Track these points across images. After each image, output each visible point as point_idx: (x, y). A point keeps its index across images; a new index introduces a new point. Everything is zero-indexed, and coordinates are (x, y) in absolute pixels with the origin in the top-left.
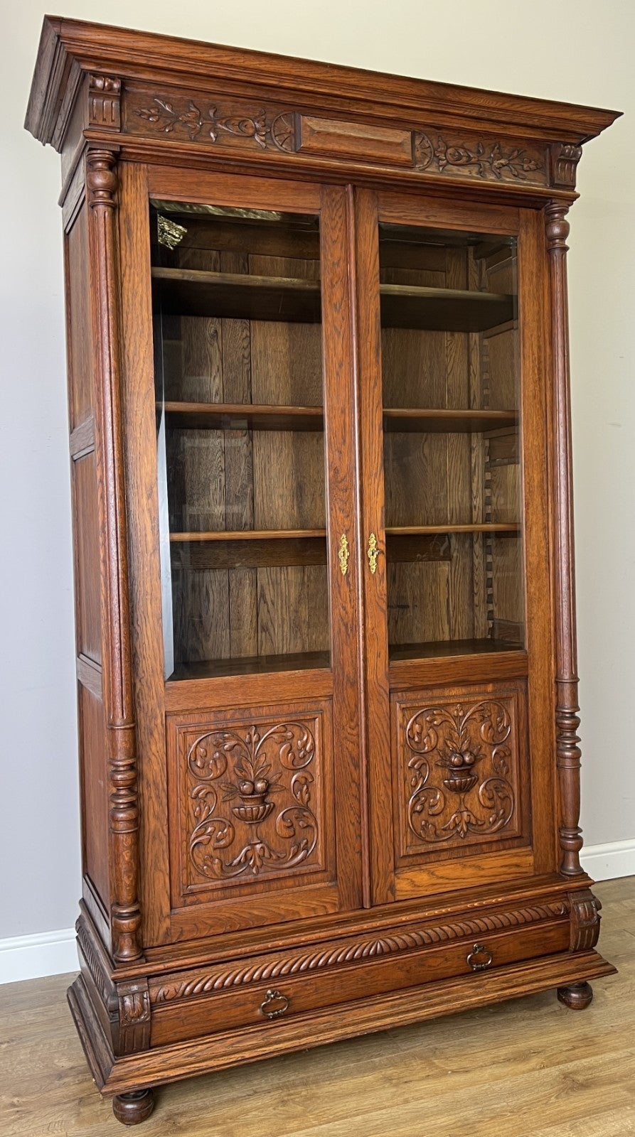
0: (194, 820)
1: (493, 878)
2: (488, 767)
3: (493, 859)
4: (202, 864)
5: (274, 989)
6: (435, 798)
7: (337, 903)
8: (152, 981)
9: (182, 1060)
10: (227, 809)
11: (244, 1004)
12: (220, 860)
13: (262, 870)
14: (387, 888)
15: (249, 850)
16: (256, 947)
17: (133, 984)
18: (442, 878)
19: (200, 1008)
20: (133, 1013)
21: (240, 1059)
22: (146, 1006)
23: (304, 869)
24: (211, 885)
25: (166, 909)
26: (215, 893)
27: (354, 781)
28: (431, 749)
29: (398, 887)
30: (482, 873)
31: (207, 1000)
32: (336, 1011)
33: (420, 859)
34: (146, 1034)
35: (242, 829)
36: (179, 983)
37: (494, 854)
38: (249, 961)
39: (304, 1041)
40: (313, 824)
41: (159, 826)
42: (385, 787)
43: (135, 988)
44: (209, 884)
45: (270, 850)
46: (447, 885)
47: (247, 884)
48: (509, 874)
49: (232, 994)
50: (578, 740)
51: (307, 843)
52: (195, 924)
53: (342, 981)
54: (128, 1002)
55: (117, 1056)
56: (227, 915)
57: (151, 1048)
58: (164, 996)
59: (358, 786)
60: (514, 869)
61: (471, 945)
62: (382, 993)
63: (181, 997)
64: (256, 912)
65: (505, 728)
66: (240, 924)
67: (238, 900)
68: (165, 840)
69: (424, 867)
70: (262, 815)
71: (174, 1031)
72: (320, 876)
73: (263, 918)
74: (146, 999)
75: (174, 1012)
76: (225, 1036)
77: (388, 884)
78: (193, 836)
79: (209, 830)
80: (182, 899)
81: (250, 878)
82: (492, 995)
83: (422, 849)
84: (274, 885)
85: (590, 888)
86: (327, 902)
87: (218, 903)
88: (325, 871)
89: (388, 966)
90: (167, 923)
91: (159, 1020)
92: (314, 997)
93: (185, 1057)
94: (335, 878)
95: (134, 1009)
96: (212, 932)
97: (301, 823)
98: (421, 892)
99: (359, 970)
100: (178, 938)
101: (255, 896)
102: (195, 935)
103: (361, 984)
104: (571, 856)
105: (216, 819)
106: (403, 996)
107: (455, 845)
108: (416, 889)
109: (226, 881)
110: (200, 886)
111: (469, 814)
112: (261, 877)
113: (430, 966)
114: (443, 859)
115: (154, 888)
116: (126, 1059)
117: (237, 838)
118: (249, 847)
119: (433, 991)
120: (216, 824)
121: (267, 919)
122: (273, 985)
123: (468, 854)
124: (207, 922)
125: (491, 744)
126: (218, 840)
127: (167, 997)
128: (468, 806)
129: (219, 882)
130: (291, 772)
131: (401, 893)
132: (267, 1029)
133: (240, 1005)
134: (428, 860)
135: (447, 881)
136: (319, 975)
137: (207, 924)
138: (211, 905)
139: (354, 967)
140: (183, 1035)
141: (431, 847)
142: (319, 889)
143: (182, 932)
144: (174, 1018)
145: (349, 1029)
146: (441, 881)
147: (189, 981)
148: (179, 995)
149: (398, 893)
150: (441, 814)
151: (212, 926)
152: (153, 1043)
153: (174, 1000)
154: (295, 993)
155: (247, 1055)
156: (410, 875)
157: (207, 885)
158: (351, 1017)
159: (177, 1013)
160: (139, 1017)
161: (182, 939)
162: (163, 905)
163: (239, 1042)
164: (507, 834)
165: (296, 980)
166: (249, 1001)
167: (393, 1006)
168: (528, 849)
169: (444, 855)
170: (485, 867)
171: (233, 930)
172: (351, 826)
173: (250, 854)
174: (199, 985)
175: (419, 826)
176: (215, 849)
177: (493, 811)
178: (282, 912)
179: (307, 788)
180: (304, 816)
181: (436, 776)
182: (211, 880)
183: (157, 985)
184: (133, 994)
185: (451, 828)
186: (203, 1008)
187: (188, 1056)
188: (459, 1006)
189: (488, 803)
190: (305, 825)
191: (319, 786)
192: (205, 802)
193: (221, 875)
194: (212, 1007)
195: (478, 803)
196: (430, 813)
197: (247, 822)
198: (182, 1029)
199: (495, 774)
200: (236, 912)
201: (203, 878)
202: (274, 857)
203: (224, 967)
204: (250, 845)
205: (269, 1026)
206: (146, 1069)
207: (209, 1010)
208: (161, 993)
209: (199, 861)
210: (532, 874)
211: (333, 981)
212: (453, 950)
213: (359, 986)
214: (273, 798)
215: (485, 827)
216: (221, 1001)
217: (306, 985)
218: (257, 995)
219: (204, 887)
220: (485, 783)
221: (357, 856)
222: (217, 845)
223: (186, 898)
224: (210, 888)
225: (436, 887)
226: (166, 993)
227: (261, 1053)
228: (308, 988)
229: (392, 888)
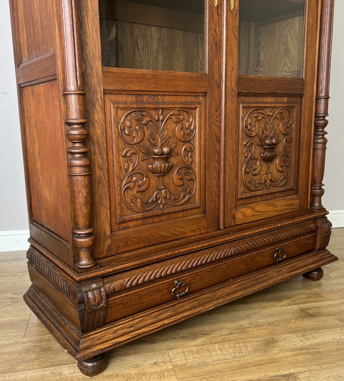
0: (124, 172)
1: (280, 212)
2: (281, 148)
3: (281, 201)
4: (130, 202)
5: (178, 280)
6: (256, 164)
7: (206, 226)
8: (106, 280)
9: (126, 330)
10: (145, 165)
11: (162, 291)
12: (141, 199)
13: (165, 207)
14: (231, 217)
15: (158, 193)
16: (169, 254)
17: (93, 283)
18: (258, 211)
19: (136, 295)
20: (95, 302)
21: (162, 325)
22: (103, 297)
23: (189, 206)
24: (136, 216)
25: (108, 233)
26: (138, 221)
27: (216, 151)
28: (256, 134)
29: (237, 217)
30: (276, 209)
31: (141, 289)
32: (211, 290)
33: (247, 201)
34: (103, 316)
35: (154, 180)
36: (123, 280)
37: (282, 198)
38: (163, 263)
39: (197, 310)
40: (194, 178)
41: (102, 175)
42: (232, 156)
43: (94, 286)
44: (135, 215)
45: (170, 193)
46: (260, 216)
47: (158, 216)
48: (288, 210)
49: (155, 285)
50: (326, 133)
51: (190, 190)
52: (126, 242)
53: (214, 272)
54: (90, 295)
55: (83, 333)
56: (146, 235)
57: (105, 325)
58: (114, 289)
59: (219, 154)
60: (290, 207)
61: (275, 249)
62: (233, 278)
63: (124, 289)
64: (162, 233)
65: (291, 125)
66: (153, 241)
67: (152, 225)
68: (106, 184)
69: (249, 205)
70: (167, 170)
71: (120, 312)
72: (197, 211)
73: (166, 237)
74: (103, 292)
75: (120, 300)
76: (151, 312)
77: (232, 215)
78: (124, 182)
79: (134, 179)
80: (117, 226)
81: (159, 212)
82: (287, 275)
83: (249, 195)
84: (172, 216)
85: (326, 216)
86: (201, 226)
87: (140, 228)
88: (199, 207)
89: (237, 262)
90: (109, 242)
91: (110, 306)
92: (200, 283)
93: (128, 328)
94: (204, 212)
95: (95, 300)
96: (136, 247)
97: (187, 177)
98: (247, 220)
99: (222, 265)
100: (116, 252)
101: (161, 223)
102: (127, 249)
103: (224, 273)
104: (317, 199)
105: (138, 172)
106: (244, 279)
107: (264, 193)
108: (245, 218)
109: (144, 214)
110: (129, 216)
111: (272, 175)
112: (166, 211)
113: (256, 261)
114: (258, 201)
115: (100, 218)
116: (89, 334)
117: (151, 186)
118: (158, 192)
119: (259, 276)
120: (138, 175)
121: (169, 237)
122: (178, 277)
123: (269, 198)
124: (134, 240)
125: (283, 134)
126: (140, 186)
127: (116, 290)
128: (271, 171)
129: (141, 214)
130: (182, 143)
131: (238, 221)
132: (175, 305)
133: (159, 292)
134: (251, 202)
135: (260, 213)
136: (203, 269)
137: (134, 241)
138: (136, 229)
139: (221, 264)
140: (125, 314)
141: (253, 194)
142: (197, 218)
143: (118, 247)
144: (120, 304)
145: (221, 300)
146: (257, 213)
147: (129, 278)
148: (123, 288)
149: (237, 220)
150: (258, 175)
151: (137, 243)
152: (107, 321)
153: (120, 291)
154: (190, 281)
155: (166, 322)
156: (242, 210)
157: (133, 216)
158: (219, 293)
159: (121, 301)
160: (99, 304)
161: (119, 252)
162: (106, 230)
163: (160, 315)
164: (288, 187)
165: (191, 273)
166: (165, 288)
167: (240, 285)
168: (296, 196)
169: (258, 199)
170: (278, 206)
171: (149, 244)
172: (214, 180)
173: (158, 196)
174: (136, 281)
175: (248, 181)
176: (138, 192)
177: (282, 174)
178: (177, 233)
179: (191, 155)
180: (189, 172)
181: (256, 151)
182: (136, 213)
183: (108, 283)
184: (93, 290)
185: (263, 183)
186: (138, 295)
187: (130, 327)
188: (273, 282)
189: (281, 169)
190: (190, 178)
191: (197, 154)
192: (131, 159)
193: (142, 210)
194: (143, 294)
195: (275, 169)
196: (253, 173)
197: (156, 175)
198: (124, 310)
199: (284, 152)
200: (150, 233)
201: (130, 211)
202: (172, 198)
203: (149, 267)
204: (159, 190)
205: (175, 303)
206: (104, 339)
207: (141, 296)
208: (112, 286)
209: (128, 200)
210: (298, 210)
211: (209, 273)
212: (268, 251)
213: (223, 275)
214: (174, 160)
215: (278, 183)
216: (148, 290)
217: (196, 276)
218: (169, 284)
219: (131, 217)
220: (280, 157)
221: (217, 198)
222: (138, 189)
223: (120, 225)
224: (135, 218)
225: (254, 217)
226: (115, 287)
227: (174, 320)
228: (197, 277)
229: (234, 217)
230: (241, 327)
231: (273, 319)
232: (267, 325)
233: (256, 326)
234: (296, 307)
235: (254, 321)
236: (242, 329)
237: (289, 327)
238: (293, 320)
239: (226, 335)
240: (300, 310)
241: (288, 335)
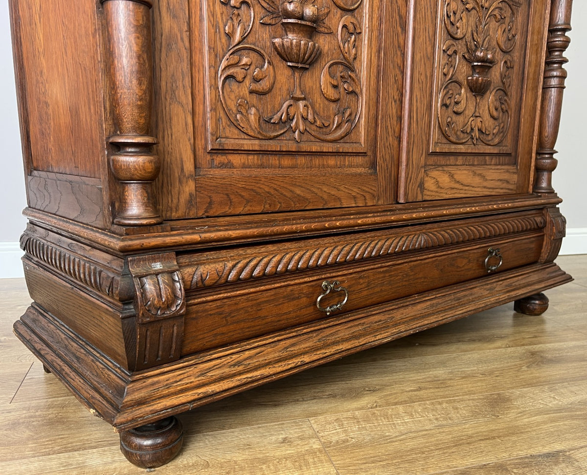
0: (224, 39)
1: (491, 190)
2: (498, 74)
3: (493, 171)
4: (234, 109)
5: (330, 280)
6: (460, 94)
7: (375, 193)
8: (184, 259)
9: (227, 370)
10: (266, 36)
11: (298, 298)
12: (258, 110)
13: (304, 138)
14: (417, 185)
15: (291, 105)
17: (154, 260)
18: (458, 182)
19: (248, 300)
20: (159, 301)
21: (299, 363)
22: (179, 293)
23: (347, 148)
24: (248, 144)
25: (189, 166)
26: (251, 157)
27: (399, 47)
28: (462, 36)
29: (426, 185)
30: (485, 184)
31: (258, 289)
32: (384, 310)
33: (442, 160)
34: (177, 335)
35: (283, 75)
36: (221, 264)
37: (494, 167)
38: (302, 244)
39: (362, 341)
40: (358, 91)
41: (176, 30)
42: (425, 65)
43: (158, 266)
44: (245, 142)
45: (315, 112)
46: (461, 191)
47: (289, 153)
48: (502, 189)
49: (286, 283)
50: (566, 61)
51: (350, 115)
52: (227, 195)
53: (391, 276)
54: (149, 285)
55: (133, 371)
56: (267, 189)
57: (181, 357)
58: (202, 280)
59: (404, 55)
60: (505, 185)
61: (486, 249)
62: (420, 293)
63: (221, 284)
64: (298, 191)
65: (514, 36)
66: (280, 203)
67: (277, 171)
68: (185, 55)
69: (446, 169)
70: (310, 56)
71: (215, 332)
72: (359, 160)
73: (305, 200)
74: (179, 282)
75: (214, 305)
76: (276, 339)
77: (419, 180)
78: (222, 66)
79: (245, 60)
80: (208, 157)
81: (293, 147)
82: (504, 296)
83: (446, 148)
84: (317, 161)
85: (557, 206)
86: (367, 192)
87: (255, 172)
88: (364, 154)
89: (428, 263)
90: (190, 187)
91: (194, 316)
92: (365, 293)
93: (230, 367)
94: (373, 165)
95: (160, 296)
96: (247, 209)
97: (346, 86)
98: (442, 195)
99: (405, 265)
100: (206, 212)
101: (296, 172)
102: (227, 210)
103: (405, 281)
104: (545, 175)
105: (253, 46)
106: (438, 296)
107: (469, 151)
108: (439, 190)
109: (264, 142)
110: (232, 141)
111: (482, 120)
112: (305, 147)
113: (458, 267)
114: (459, 164)
115: (171, 129)
116: (146, 374)
117: (277, 86)
118: (292, 102)
119: (461, 293)
120: (253, 54)
121: (310, 202)
122: (328, 275)
123: (476, 163)
124: (243, 194)
125: (502, 50)
126: (256, 80)
127: (207, 282)
128: (481, 112)
129: (257, 142)
130: (339, 11)
131: (428, 193)
132: (321, 329)
133: (293, 299)
134: (448, 163)
135: (461, 187)
136: (372, 267)
137: (242, 197)
138: (246, 172)
139: (402, 261)
140: (225, 339)
141: (453, 148)
142: (360, 175)
143: (210, 203)
144: (214, 314)
145: (402, 328)
146: (457, 186)
147: (234, 262)
148: (223, 281)
149: (426, 192)
150: (462, 115)
151: (248, 201)
152: (187, 349)
153: (215, 287)
154: (350, 287)
155: (307, 359)
156: (435, 173)
157: (242, 142)
158: (398, 315)
159: (218, 307)
160: (169, 307)
161: (211, 213)
162: (185, 159)
163: (293, 345)
164: (504, 149)
165: (351, 271)
166: (303, 294)
167: (432, 306)
168: (514, 168)
169: (460, 161)
170: (488, 178)
171: (272, 209)
172: (393, 103)
173: (292, 111)
174: (248, 269)
175: (445, 122)
176: (252, 92)
177: (496, 123)
178: (325, 197)
179: (355, 41)
180: (350, 76)
181: (463, 70)
182: (246, 137)
183: (189, 265)
184: (157, 274)
185: (468, 132)
186: (252, 300)
187: (234, 365)
188: (483, 305)
189: (495, 114)
190: (351, 89)
191: (366, 42)
192: (239, 15)
193: (259, 133)
194: (263, 300)
195: (487, 111)
196: (455, 109)
197: (289, 64)
198: (224, 329)
199: (501, 84)
200: (275, 187)
201: (236, 131)
202: (318, 123)
203: (275, 248)
204: (293, 98)
205: (322, 326)
206: (179, 385)
207: (259, 304)
208: (198, 273)
209: (232, 105)
210: (514, 192)
211: (382, 275)
212: (475, 251)
213: (404, 283)
214: (323, 42)
215: (490, 138)
216: (272, 292)
217: (360, 278)
218: (312, 286)
219: (238, 145)
220: (495, 91)
221: (396, 143)
222: (254, 86)
223: (215, 157)
224: (246, 148)
225: (455, 191)
226: (204, 276)
227: (322, 356)
228: (361, 281)
229: (421, 186)
230: (436, 379)
231: (488, 366)
232: (481, 376)
233: (463, 378)
234: (521, 350)
235: (457, 370)
236: (440, 382)
237: (521, 377)
238: (523, 367)
239: (412, 391)
240: (530, 354)
241: (525, 389)
